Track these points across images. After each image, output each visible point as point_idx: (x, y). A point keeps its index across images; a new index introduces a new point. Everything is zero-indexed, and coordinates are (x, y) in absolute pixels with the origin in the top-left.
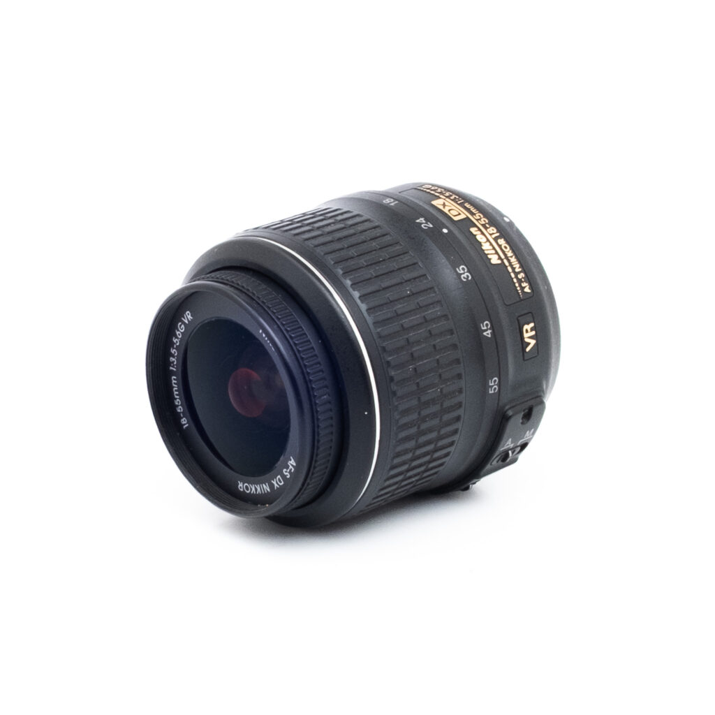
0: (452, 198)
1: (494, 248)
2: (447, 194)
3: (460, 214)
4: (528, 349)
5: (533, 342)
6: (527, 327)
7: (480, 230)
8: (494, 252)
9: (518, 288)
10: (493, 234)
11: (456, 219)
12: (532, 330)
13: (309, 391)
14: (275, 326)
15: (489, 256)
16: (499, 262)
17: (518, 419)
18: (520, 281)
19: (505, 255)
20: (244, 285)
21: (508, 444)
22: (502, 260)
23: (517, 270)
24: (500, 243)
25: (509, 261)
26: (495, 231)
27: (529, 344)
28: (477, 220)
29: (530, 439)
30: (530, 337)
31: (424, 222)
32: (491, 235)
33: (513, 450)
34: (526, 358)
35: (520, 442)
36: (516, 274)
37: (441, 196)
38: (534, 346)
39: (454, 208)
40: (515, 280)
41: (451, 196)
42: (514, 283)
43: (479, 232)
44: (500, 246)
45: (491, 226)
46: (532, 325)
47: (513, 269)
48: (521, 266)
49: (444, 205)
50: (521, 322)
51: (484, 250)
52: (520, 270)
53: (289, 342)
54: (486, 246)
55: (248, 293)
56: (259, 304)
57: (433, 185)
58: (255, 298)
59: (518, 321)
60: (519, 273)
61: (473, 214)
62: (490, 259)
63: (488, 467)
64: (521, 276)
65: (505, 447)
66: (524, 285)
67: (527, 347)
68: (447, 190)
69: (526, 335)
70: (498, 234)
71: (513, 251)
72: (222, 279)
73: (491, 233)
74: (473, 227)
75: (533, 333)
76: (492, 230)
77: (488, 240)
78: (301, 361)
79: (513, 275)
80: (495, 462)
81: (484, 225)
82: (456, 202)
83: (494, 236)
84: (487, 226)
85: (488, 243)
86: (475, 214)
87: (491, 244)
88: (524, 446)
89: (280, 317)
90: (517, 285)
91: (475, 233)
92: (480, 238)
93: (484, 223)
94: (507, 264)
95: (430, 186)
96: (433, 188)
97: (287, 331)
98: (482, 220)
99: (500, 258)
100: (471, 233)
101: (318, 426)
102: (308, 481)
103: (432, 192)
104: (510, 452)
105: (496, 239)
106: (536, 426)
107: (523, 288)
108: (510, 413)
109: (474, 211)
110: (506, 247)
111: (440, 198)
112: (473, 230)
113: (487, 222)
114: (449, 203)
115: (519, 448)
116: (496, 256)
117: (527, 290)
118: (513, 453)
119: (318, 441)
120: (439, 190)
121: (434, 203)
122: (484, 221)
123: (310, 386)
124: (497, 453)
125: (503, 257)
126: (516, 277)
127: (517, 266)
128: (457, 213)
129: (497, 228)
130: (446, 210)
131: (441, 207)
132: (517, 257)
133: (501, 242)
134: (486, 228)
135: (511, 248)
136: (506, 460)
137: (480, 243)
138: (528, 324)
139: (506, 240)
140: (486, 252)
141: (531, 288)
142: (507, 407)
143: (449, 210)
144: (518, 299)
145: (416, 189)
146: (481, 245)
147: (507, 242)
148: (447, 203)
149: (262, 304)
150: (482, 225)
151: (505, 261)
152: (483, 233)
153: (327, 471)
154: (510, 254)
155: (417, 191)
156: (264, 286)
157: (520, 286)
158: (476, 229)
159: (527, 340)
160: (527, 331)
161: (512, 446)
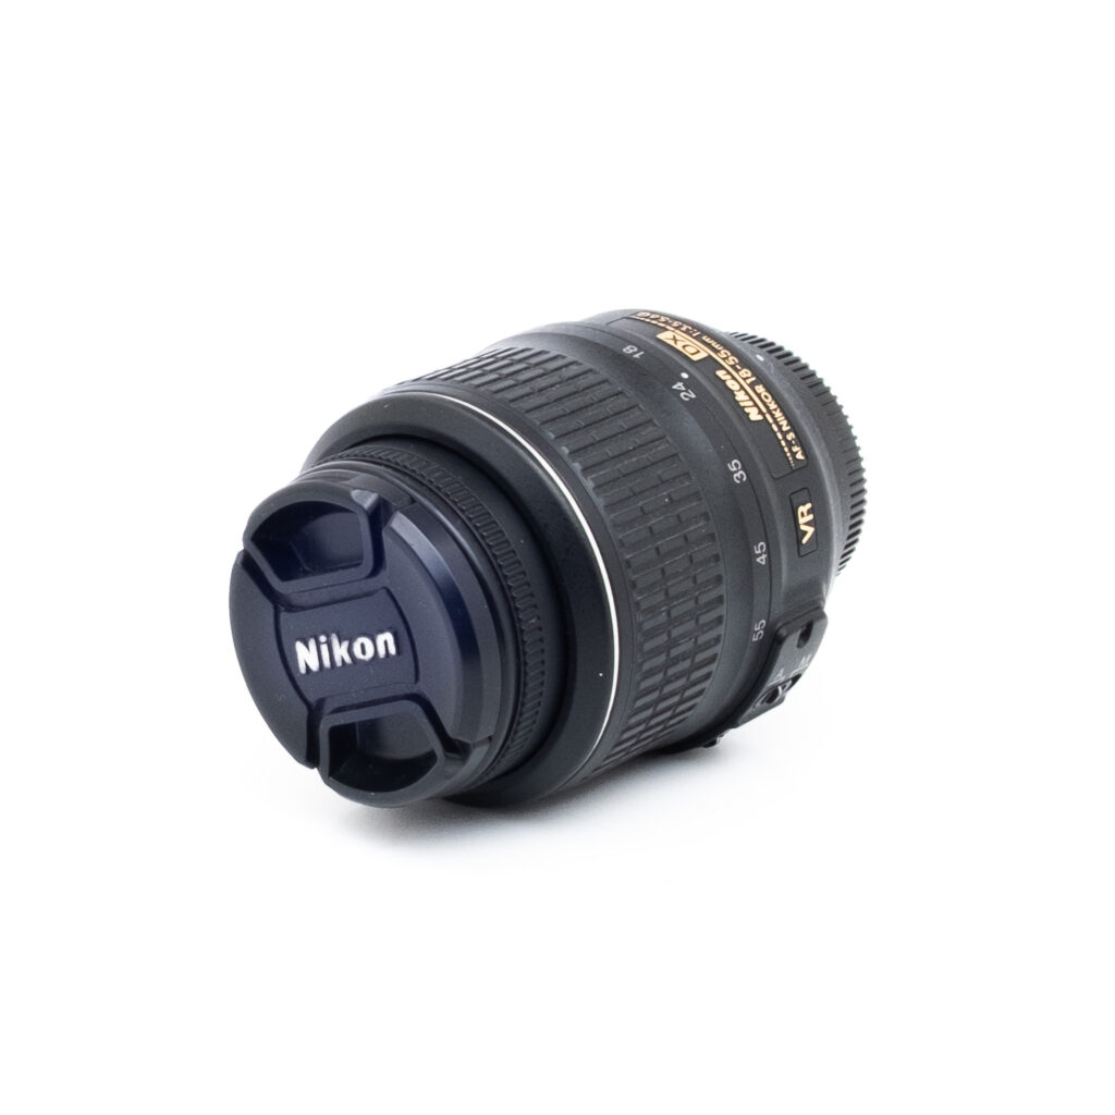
0: (684, 328)
1: (751, 399)
2: (676, 324)
3: (698, 352)
4: (804, 541)
5: (810, 530)
6: (803, 509)
7: (729, 373)
8: (751, 403)
9: (789, 454)
10: (748, 378)
11: (695, 358)
12: (809, 512)
13: (512, 613)
14: (459, 522)
15: (747, 410)
16: (760, 418)
17: (794, 639)
18: (789, 444)
19: (767, 407)
20: (407, 464)
21: (778, 676)
22: (763, 414)
23: (785, 428)
24: (759, 391)
25: (772, 416)
26: (750, 374)
27: (805, 533)
28: (724, 359)
29: (804, 670)
30: (807, 524)
31: (683, 389)
32: (745, 379)
33: (783, 684)
34: (802, 554)
35: (792, 675)
36: (784, 434)
37: (668, 327)
38: (813, 535)
39: (688, 343)
40: (783, 443)
41: (681, 326)
42: (783, 448)
43: (729, 377)
44: (759, 395)
45: (743, 367)
46: (809, 506)
47: (780, 427)
48: (789, 423)
49: (675, 340)
50: (795, 501)
51: (737, 402)
52: (789, 428)
53: (480, 544)
54: (740, 396)
55: (413, 474)
56: (432, 491)
57: (652, 313)
58: (424, 482)
59: (791, 500)
60: (788, 432)
61: (716, 351)
62: (748, 414)
63: (750, 710)
64: (791, 436)
65: (775, 682)
66: (795, 449)
67: (802, 538)
68: (675, 319)
69: (802, 520)
70: (754, 379)
71: (777, 403)
72: (371, 456)
73: (745, 376)
74: (719, 369)
75: (811, 517)
76: (745, 373)
77: (742, 388)
78: (498, 570)
79: (780, 436)
80: (758, 704)
81: (733, 367)
82: (690, 335)
83: (749, 381)
84: (738, 367)
85: (742, 392)
86: (719, 351)
87: (747, 393)
88: (795, 679)
89: (464, 508)
90: (786, 449)
91: (723, 378)
92: (731, 384)
93: (732, 363)
94: (770, 420)
95: (648, 314)
96: (653, 316)
97: (477, 528)
98: (731, 358)
99: (760, 412)
100: (718, 377)
101: (525, 663)
102: (509, 742)
103: (654, 322)
104: (780, 688)
105: (752, 385)
106: (814, 650)
107: (794, 454)
108: (783, 632)
109: (717, 347)
110: (766, 397)
111: (667, 330)
112: (720, 373)
113: (737, 361)
114: (680, 335)
115: (790, 682)
116: (755, 410)
117: (800, 456)
118: (783, 688)
119: (525, 684)
120: (663, 319)
121: (660, 336)
122: (732, 360)
123: (512, 605)
124: (764, 690)
125: (764, 410)
126: (785, 438)
127: (784, 423)
128: (695, 351)
129: (751, 370)
130: (679, 346)
131: (672, 343)
132: (782, 411)
133: (760, 389)
134: (737, 371)
135: (774, 398)
136: (773, 699)
137: (732, 392)
138: (804, 504)
139: (765, 386)
140: (742, 404)
141: (804, 453)
142: (779, 625)
143: (684, 347)
144: (789, 471)
145: (627, 318)
146: (734, 395)
147: (768, 390)
148: (678, 337)
149: (437, 491)
150: (731, 366)
151: (768, 417)
152: (733, 378)
153: (534, 727)
154: (773, 406)
155: (630, 322)
156: (435, 465)
157: (790, 450)
158: (724, 372)
159: (803, 528)
160: (803, 515)
161: (782, 679)
